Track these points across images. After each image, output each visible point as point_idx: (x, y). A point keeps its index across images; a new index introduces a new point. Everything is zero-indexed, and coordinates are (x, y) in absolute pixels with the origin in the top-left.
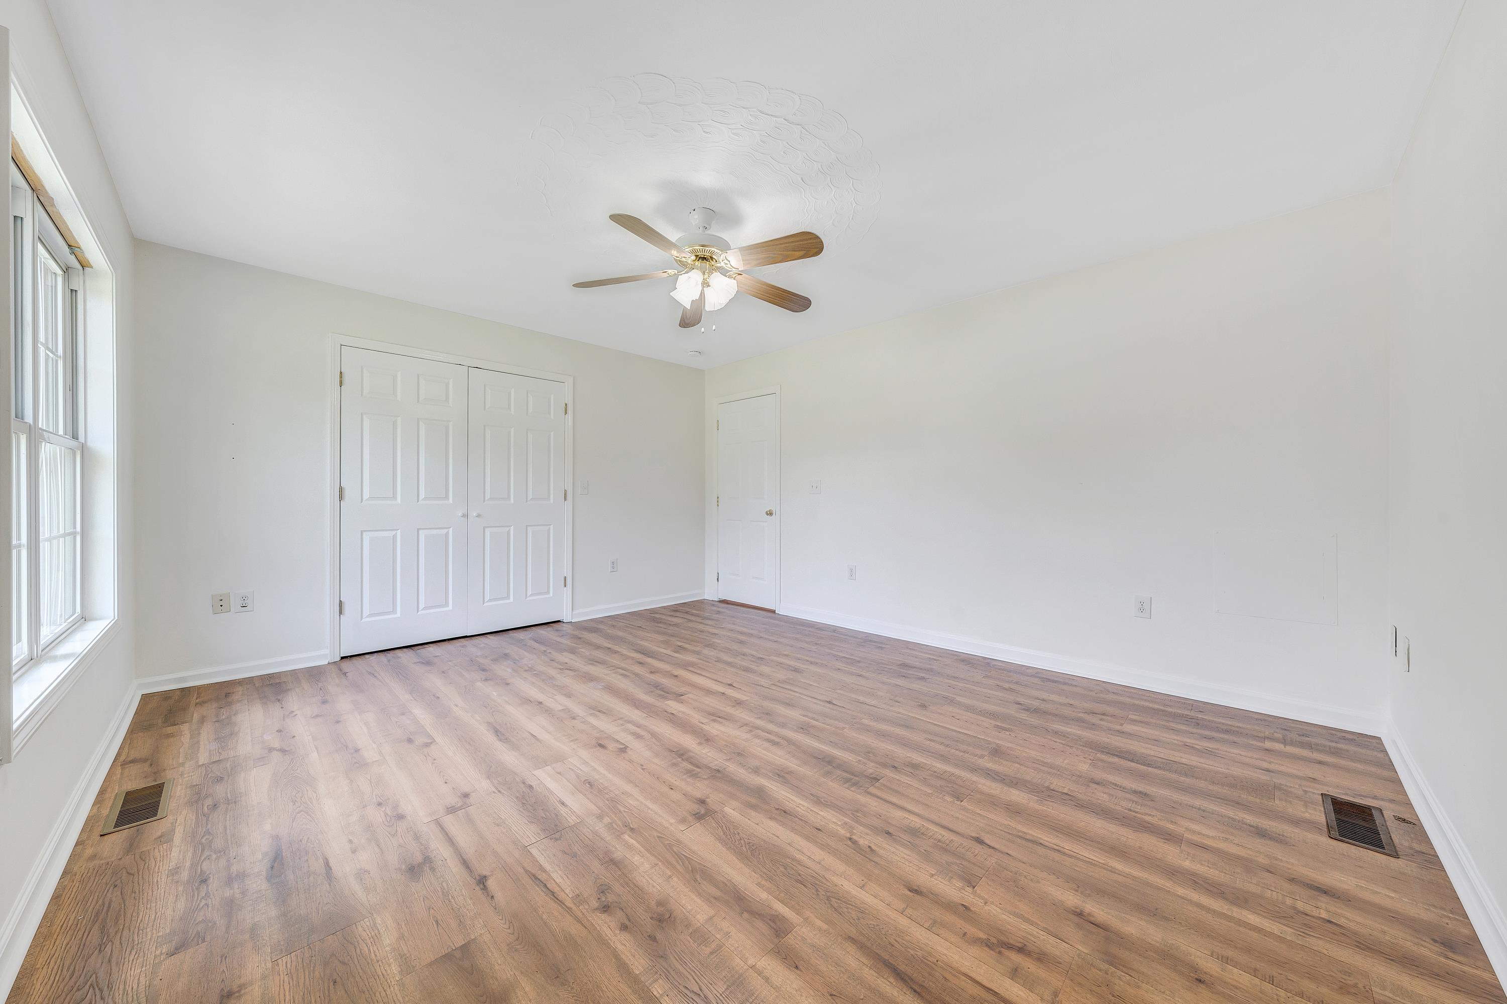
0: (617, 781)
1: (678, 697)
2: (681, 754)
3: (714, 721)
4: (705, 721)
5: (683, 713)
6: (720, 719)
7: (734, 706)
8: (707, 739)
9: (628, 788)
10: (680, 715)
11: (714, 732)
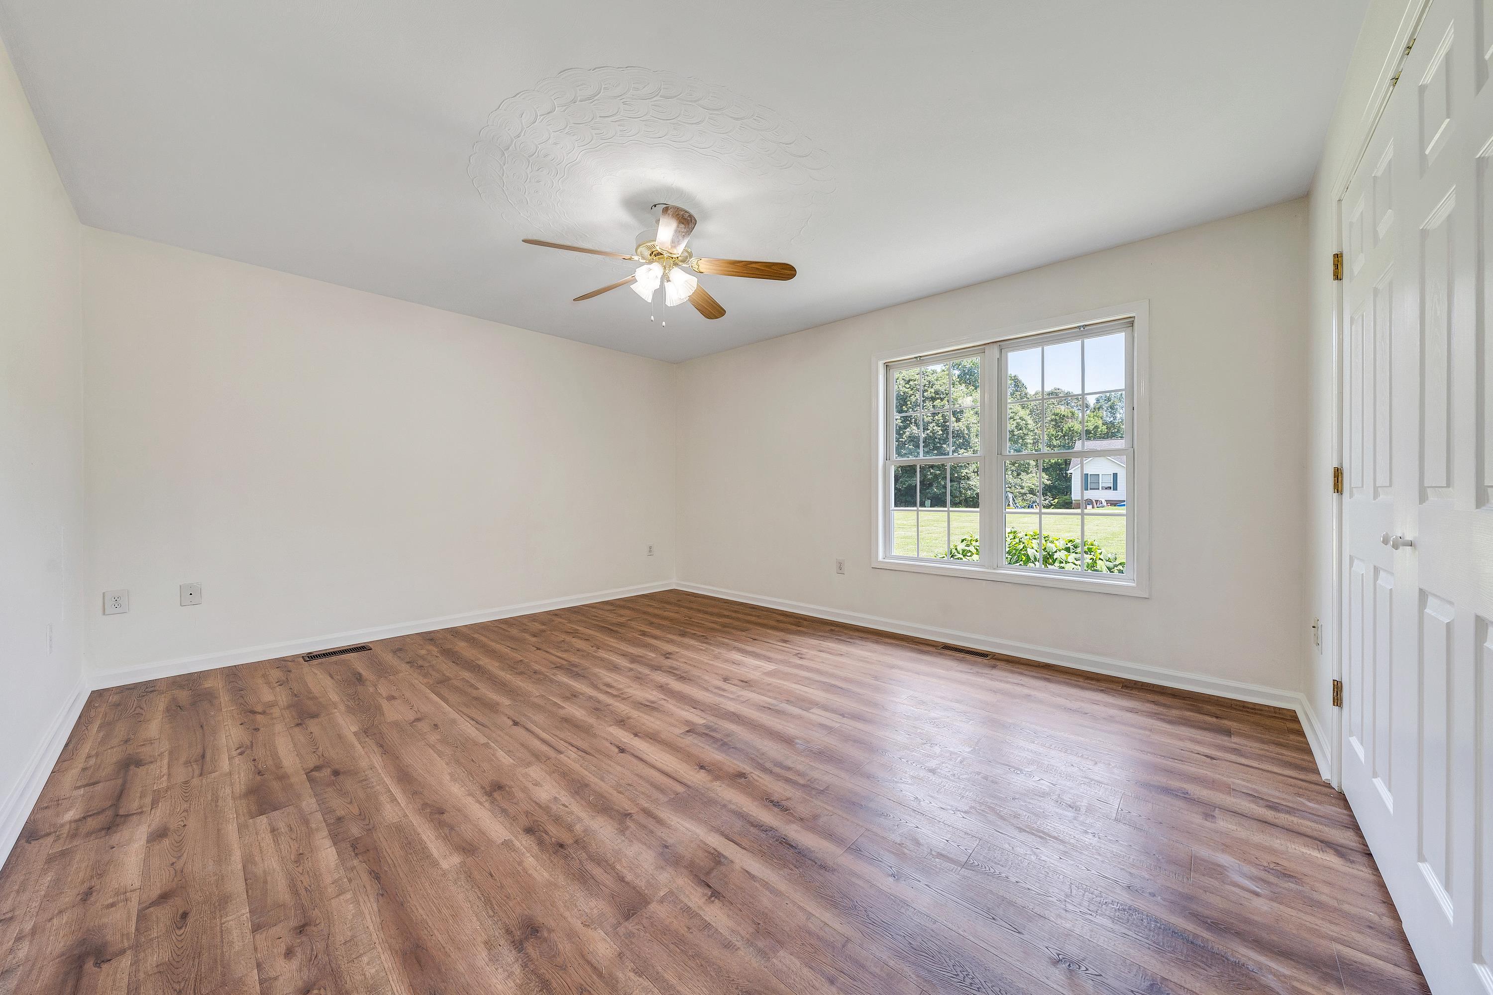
0: (717, 664)
1: (692, 730)
2: (682, 678)
3: (653, 702)
4: (663, 702)
5: (683, 709)
6: (647, 704)
7: (629, 718)
8: (662, 688)
9: (711, 662)
10: (687, 707)
11: (655, 693)
